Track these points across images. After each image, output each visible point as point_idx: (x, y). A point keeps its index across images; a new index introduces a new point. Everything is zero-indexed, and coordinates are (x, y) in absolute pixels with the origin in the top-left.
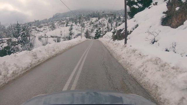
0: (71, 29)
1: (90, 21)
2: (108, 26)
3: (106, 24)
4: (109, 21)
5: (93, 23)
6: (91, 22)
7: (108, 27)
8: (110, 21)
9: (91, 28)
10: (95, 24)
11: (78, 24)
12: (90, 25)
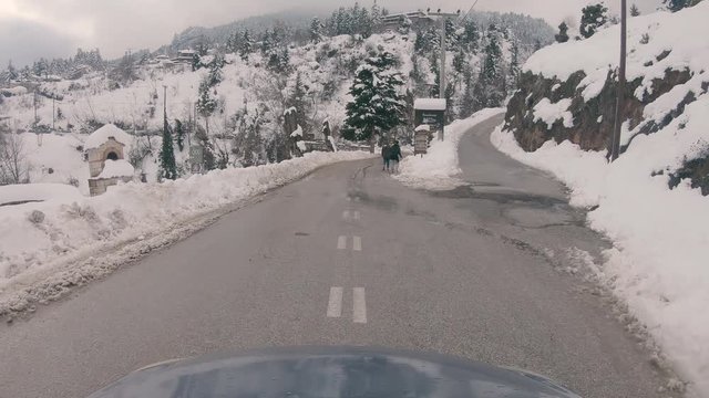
0: (214, 81)
1: (321, 44)
2: (415, 66)
3: (406, 58)
4: (417, 46)
5: (333, 54)
6: (326, 47)
7: (415, 75)
8: (421, 45)
9: (325, 77)
10: (348, 57)
11: (256, 57)
12: (318, 60)
